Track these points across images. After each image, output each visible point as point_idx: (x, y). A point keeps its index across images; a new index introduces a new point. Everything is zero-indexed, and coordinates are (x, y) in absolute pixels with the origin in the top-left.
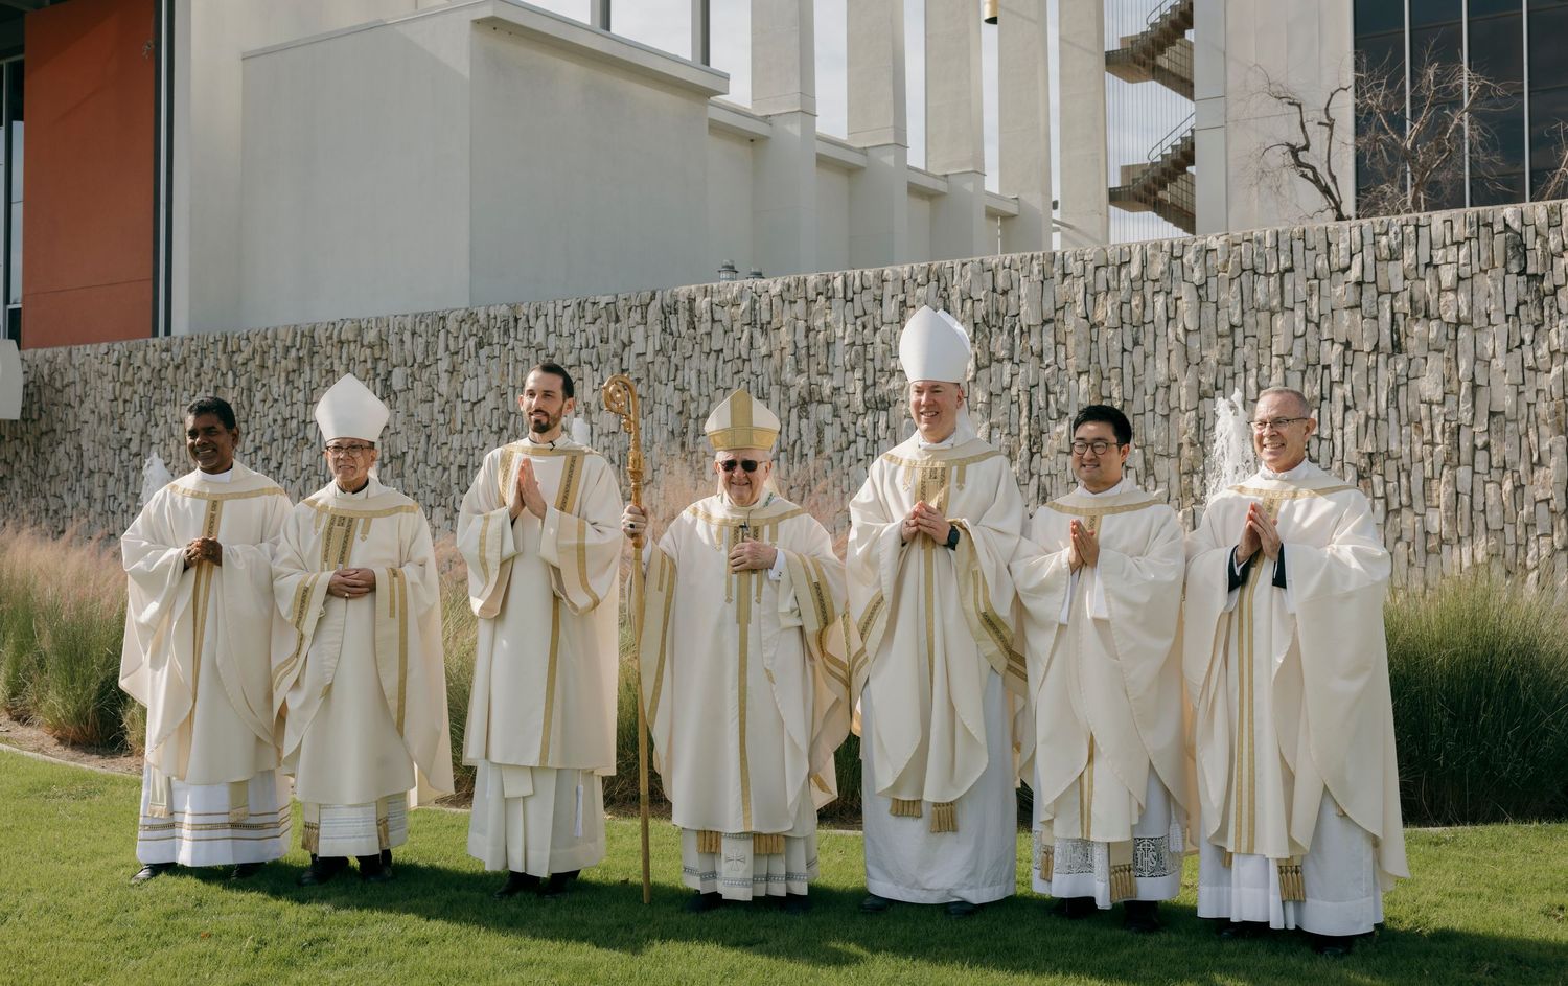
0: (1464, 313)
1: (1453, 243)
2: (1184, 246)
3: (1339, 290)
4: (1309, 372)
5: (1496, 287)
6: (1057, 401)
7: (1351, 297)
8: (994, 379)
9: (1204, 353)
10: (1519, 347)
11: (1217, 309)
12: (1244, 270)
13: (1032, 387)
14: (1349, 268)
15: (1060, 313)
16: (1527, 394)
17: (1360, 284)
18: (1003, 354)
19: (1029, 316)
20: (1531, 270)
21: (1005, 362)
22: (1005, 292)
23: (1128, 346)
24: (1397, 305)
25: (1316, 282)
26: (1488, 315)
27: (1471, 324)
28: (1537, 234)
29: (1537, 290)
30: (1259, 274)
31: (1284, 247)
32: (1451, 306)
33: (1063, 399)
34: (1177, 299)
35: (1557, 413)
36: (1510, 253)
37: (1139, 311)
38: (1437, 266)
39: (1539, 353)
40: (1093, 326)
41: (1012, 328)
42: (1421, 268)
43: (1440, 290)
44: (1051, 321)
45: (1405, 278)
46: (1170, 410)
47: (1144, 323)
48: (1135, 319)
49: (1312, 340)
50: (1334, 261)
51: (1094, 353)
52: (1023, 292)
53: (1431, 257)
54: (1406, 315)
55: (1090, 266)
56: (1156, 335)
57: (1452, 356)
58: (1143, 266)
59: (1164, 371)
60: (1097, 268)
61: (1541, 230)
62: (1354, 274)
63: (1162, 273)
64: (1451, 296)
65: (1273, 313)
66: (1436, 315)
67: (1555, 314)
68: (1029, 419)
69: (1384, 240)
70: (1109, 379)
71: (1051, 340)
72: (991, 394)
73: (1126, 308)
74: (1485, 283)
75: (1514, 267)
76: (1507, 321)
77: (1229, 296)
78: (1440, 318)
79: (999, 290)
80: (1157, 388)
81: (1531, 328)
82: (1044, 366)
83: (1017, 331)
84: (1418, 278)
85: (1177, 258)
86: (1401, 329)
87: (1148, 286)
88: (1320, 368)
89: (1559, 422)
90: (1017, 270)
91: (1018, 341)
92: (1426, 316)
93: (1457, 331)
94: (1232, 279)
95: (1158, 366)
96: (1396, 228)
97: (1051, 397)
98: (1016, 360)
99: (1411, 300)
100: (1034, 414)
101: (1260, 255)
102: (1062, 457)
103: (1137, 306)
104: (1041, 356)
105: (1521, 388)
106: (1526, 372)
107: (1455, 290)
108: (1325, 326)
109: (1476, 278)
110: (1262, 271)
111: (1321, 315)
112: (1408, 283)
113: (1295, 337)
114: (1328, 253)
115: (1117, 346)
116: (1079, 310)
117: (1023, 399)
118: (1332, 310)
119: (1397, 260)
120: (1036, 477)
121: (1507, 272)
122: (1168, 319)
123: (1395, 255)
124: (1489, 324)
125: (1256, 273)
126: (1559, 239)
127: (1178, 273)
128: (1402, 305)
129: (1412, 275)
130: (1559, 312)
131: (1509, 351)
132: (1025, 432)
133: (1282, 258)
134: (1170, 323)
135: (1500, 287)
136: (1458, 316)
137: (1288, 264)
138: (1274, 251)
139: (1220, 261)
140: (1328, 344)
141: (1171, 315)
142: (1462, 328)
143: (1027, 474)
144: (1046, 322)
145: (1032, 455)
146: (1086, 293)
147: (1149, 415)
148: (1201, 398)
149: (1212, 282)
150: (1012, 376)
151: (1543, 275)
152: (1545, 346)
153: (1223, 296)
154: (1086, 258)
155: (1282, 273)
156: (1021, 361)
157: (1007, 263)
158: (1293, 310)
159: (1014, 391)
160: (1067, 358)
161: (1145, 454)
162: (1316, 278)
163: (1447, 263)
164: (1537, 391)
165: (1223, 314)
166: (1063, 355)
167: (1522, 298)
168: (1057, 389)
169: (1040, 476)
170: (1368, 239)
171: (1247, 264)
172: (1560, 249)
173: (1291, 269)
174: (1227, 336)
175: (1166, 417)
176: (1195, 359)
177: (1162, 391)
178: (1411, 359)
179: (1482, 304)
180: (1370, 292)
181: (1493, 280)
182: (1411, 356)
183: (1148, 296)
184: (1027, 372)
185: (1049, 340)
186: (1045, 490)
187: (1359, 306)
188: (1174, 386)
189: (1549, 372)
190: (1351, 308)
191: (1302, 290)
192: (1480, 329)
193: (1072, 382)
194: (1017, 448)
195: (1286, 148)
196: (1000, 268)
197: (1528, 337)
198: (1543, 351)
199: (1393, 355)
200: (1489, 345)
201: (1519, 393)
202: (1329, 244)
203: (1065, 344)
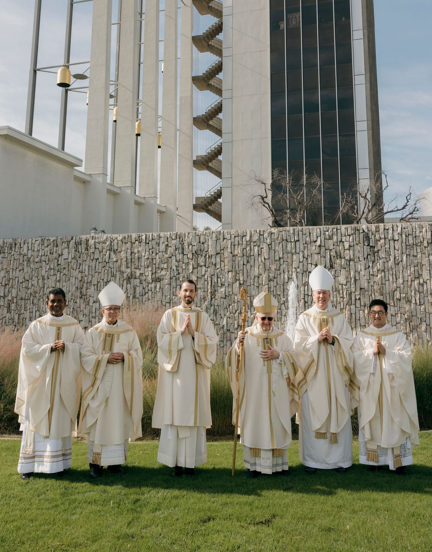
0: (352, 257)
1: (348, 235)
2: (264, 231)
3: (314, 248)
4: (304, 273)
5: (361, 249)
6: (221, 280)
7: (317, 251)
8: (199, 272)
9: (270, 266)
10: (368, 268)
11: (275, 252)
12: (283, 240)
13: (212, 275)
14: (316, 241)
15: (222, 251)
16: (371, 283)
17: (320, 246)
18: (202, 264)
19: (212, 251)
20: (371, 245)
21: (203, 267)
22: (203, 243)
23: (245, 263)
24: (332, 253)
25: (306, 245)
26: (359, 258)
27: (354, 260)
28: (372, 234)
29: (373, 251)
30: (288, 242)
31: (296, 233)
32: (348, 254)
33: (223, 280)
34: (261, 248)
35: (380, 289)
36: (365, 239)
37: (249, 252)
38: (343, 242)
39: (374, 270)
40: (234, 256)
41: (206, 256)
42: (339, 242)
43: (344, 250)
44: (219, 253)
45: (334, 245)
46: (259, 284)
47: (250, 256)
48: (248, 254)
49: (305, 264)
50: (312, 239)
51: (234, 265)
52: (210, 243)
53: (341, 239)
54: (334, 257)
55: (233, 236)
56: (255, 260)
57: (348, 270)
58: (251, 237)
59: (258, 272)
60: (235, 237)
61: (373, 233)
62: (318, 243)
63: (257, 240)
64: (348, 251)
65: (293, 254)
66: (343, 257)
67: (379, 258)
68: (211, 286)
69: (327, 233)
70: (239, 273)
71: (219, 260)
72: (198, 277)
73: (245, 250)
74: (358, 248)
75: (366, 244)
76: (364, 260)
77: (279, 248)
78: (344, 258)
79: (201, 242)
80: (255, 277)
81: (372, 262)
82: (216, 268)
83: (207, 256)
84: (338, 245)
85: (261, 235)
86: (333, 261)
87: (252, 243)
88: (307, 272)
89: (381, 292)
90: (208, 236)
91: (207, 260)
92: (340, 257)
93: (349, 262)
94: (279, 243)
95: (255, 270)
96: (330, 230)
97: (219, 280)
98: (207, 266)
99: (336, 252)
100: (213, 284)
101: (289, 236)
102: (222, 300)
103: (249, 250)
104: (215, 265)
105: (369, 281)
106: (371, 276)
107: (349, 250)
108: (309, 259)
109: (355, 246)
110: (289, 241)
111: (308, 256)
112: (335, 247)
113: (300, 262)
114: (310, 236)
115: (242, 263)
116: (229, 250)
117: (209, 279)
118: (311, 254)
119: (331, 239)
120: (213, 306)
121: (364, 245)
122: (259, 255)
123: (331, 238)
124: (359, 261)
125: (287, 241)
126: (379, 236)
127: (262, 240)
128: (333, 253)
129: (336, 244)
130: (380, 258)
131: (365, 269)
132: (209, 291)
133: (296, 237)
134: (259, 256)
135: (362, 249)
136: (350, 258)
137: (297, 239)
138: (293, 235)
139: (276, 237)
140: (310, 265)
141: (260, 253)
142: (351, 262)
143: (210, 305)
144: (217, 254)
145: (212, 298)
146: (231, 245)
147: (252, 286)
148: (269, 281)
149: (273, 243)
150: (205, 271)
151: (375, 246)
152: (376, 268)
153: (277, 248)
154: (231, 233)
155: (296, 242)
156: (209, 267)
157: (204, 234)
158: (299, 253)
159: (206, 277)
160: (224, 266)
161: (250, 299)
162: (306, 244)
163: (346, 241)
164: (374, 282)
165: (277, 254)
166: (223, 265)
167: (369, 253)
168: (221, 276)
169: (214, 306)
170: (322, 233)
171: (285, 238)
172: (379, 239)
173: (298, 241)
174: (278, 261)
175: (258, 287)
176: (267, 268)
177: (256, 278)
178: (336, 271)
179: (357, 254)
180: (323, 249)
181: (360, 247)
182: (336, 269)
183: (252, 247)
184: (211, 270)
185: (218, 260)
186: (216, 311)
187: (320, 253)
188: (261, 277)
189: (377, 276)
190: (317, 254)
191: (302, 247)
192: (357, 262)
193: (226, 274)
194: (207, 296)
195: (260, 197)
196: (202, 235)
197: (371, 265)
198: (375, 269)
199: (330, 269)
200: (359, 267)
201: (369, 282)
202: (310, 233)
203: (224, 262)
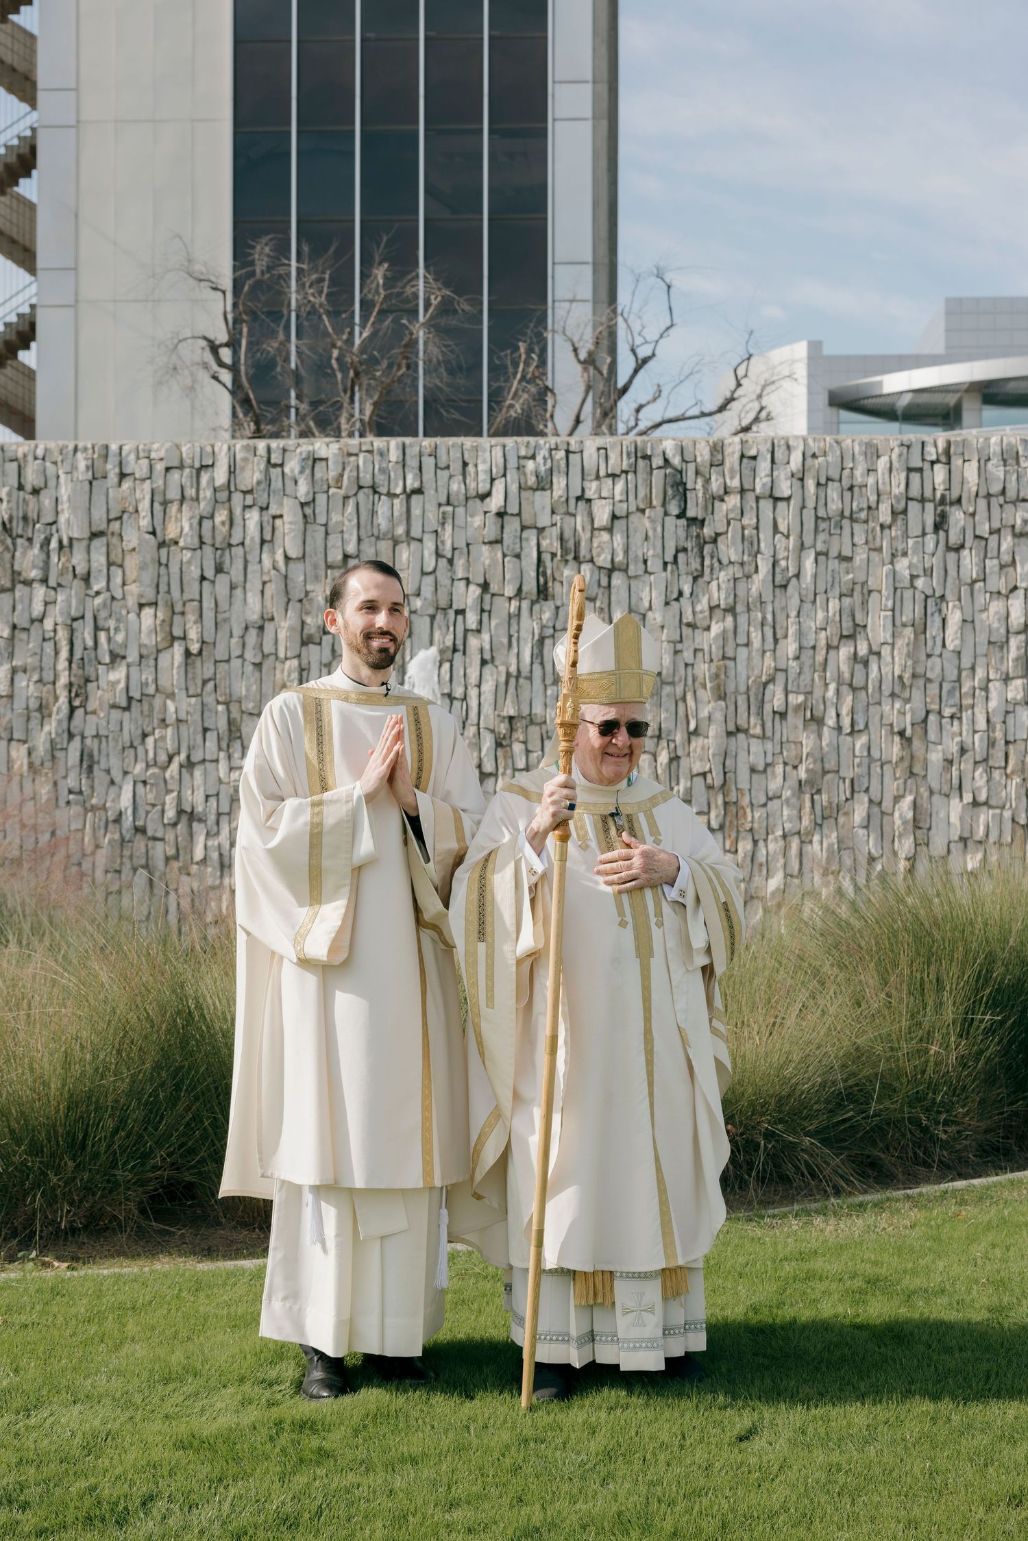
0: (620, 558)
1: (608, 476)
2: (284, 450)
3: (477, 521)
4: (439, 617)
5: (655, 530)
6: (109, 640)
7: (491, 532)
8: (19, 607)
9: (309, 587)
10: (677, 600)
11: (327, 533)
12: (360, 487)
13: (74, 620)
14: (488, 494)
15: (115, 526)
16: (685, 654)
17: (501, 515)
18: (34, 574)
19: (70, 524)
20: (691, 513)
21: (35, 585)
22: (36, 492)
23: (209, 573)
24: (544, 543)
25: (450, 509)
26: (645, 562)
27: (626, 570)
28: (697, 473)
29: (698, 536)
30: (380, 494)
31: (412, 462)
32: (607, 547)
33: (120, 638)
34: (274, 517)
35: (717, 676)
36: (670, 492)
37: (225, 529)
38: (589, 501)
39: (698, 608)
40: (162, 544)
41: (47, 541)
42: (572, 502)
43: (593, 529)
44: (101, 534)
45: (553, 512)
46: (264, 656)
47: (230, 545)
48: (219, 539)
49: (444, 580)
50: (472, 485)
51: (164, 580)
52: (64, 492)
53: (583, 490)
54: (554, 555)
55: (160, 467)
56: (246, 562)
57: (605, 606)
58: (232, 471)
59: (258, 608)
60: (168, 469)
61: (702, 469)
62: (496, 502)
63: (259, 483)
64: (605, 536)
65: (396, 542)
66: (588, 557)
67: (716, 565)
68: (70, 662)
69: (530, 465)
70: (183, 613)
71: (103, 560)
72: (14, 627)
73: (207, 524)
74: (642, 523)
75: (674, 509)
76: (665, 569)
77: (344, 518)
78: (592, 561)
79: (29, 488)
80: (247, 628)
81: (690, 578)
82: (92, 593)
83: (54, 544)
84: (568, 513)
85: (275, 466)
86: (549, 572)
87: (237, 498)
88: (451, 613)
89: (719, 686)
90: (55, 463)
91: (54, 558)
92: (576, 558)
93: (610, 577)
94: (346, 498)
95: (250, 600)
96: (543, 453)
97: (102, 636)
98: (52, 582)
99: (562, 538)
100: (77, 655)
101: (382, 470)
102: (116, 714)
103: (223, 523)
104: (87, 579)
105: (679, 647)
106: (684, 628)
107: (610, 530)
108: (460, 563)
109: (632, 518)
110: (384, 490)
111: (454, 549)
112: (557, 518)
113: (423, 573)
114: (464, 475)
115: (195, 572)
116: (145, 522)
117: (62, 635)
118: (468, 545)
119: (543, 489)
120: (77, 739)
121: (666, 514)
122: (263, 542)
123: (543, 483)
124: (646, 571)
125: (375, 492)
126: (721, 480)
127: (277, 484)
128: (551, 543)
129: (562, 509)
130: (720, 562)
131: (667, 603)
132: (63, 680)
133: (410, 477)
134: (266, 547)
135: (659, 529)
136: (612, 560)
137: (417, 485)
138: (400, 466)
139: (332, 474)
140: (462, 584)
141: (268, 537)
142: (616, 575)
143: (65, 736)
144: (95, 535)
145: (72, 709)
146: (152, 502)
147: (236, 663)
148: (304, 643)
149: (321, 499)
150: (46, 604)
151: (703, 521)
152: (705, 600)
153: (335, 518)
154: (153, 455)
155: (409, 495)
156: (59, 585)
157: (40, 452)
158: (420, 540)
159: (48, 624)
160: (124, 584)
161: (229, 711)
162: (448, 503)
163: (601, 498)
164: (696, 651)
165: (334, 539)
166: (119, 580)
167: (682, 544)
168: (112, 624)
169: (83, 738)
170: (513, 463)
171: (366, 479)
172: (722, 492)
173: (419, 491)
174: (339, 568)
175: (258, 666)
176: (297, 594)
177: (253, 633)
178: (557, 608)
179: (638, 548)
180: (512, 525)
181: (652, 521)
182: (559, 603)
183: (238, 511)
184: (67, 600)
185: (99, 559)
186: (91, 756)
187: (499, 541)
188: (269, 627)
189: (708, 629)
190: (490, 543)
191: (432, 517)
192: (636, 577)
193: (132, 616)
194: (51, 700)
196: (30, 458)
197: (687, 590)
198: (703, 605)
199: (537, 601)
200: (645, 595)
201: (676, 652)
202: (465, 464)
203: (121, 566)
